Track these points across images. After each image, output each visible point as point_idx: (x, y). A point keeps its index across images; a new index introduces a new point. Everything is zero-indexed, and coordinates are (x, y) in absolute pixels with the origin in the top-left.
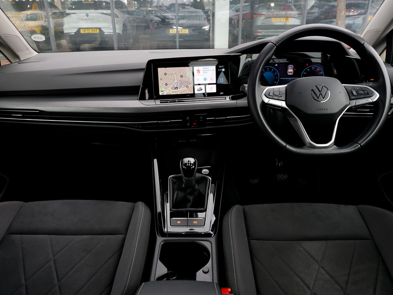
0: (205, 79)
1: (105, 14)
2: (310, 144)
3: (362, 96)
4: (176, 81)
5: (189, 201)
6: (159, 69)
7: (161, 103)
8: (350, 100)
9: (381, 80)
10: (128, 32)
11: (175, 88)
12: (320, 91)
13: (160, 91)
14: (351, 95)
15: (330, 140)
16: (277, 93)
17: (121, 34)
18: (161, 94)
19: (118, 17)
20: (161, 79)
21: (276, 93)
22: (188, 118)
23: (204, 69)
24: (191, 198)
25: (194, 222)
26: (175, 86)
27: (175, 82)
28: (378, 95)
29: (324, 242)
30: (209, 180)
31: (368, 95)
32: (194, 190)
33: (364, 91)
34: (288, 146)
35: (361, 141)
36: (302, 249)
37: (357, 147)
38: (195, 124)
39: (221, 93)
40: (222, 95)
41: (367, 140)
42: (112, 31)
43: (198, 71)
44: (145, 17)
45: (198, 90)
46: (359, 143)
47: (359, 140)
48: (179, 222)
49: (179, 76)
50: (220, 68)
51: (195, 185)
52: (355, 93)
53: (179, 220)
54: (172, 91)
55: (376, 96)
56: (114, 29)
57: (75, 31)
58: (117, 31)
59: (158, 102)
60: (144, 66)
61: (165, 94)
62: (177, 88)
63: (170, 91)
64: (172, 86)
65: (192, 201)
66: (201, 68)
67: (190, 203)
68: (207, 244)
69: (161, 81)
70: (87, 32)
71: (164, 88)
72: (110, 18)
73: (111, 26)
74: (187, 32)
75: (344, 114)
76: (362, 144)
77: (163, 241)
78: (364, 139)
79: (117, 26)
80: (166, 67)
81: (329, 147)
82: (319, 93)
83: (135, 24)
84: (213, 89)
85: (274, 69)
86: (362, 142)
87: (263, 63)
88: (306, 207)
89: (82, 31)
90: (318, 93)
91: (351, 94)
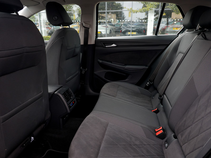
1: (104, 26)
19: (108, 27)
44: (120, 27)
73: (105, 31)
74: (135, 34)
83: (115, 30)
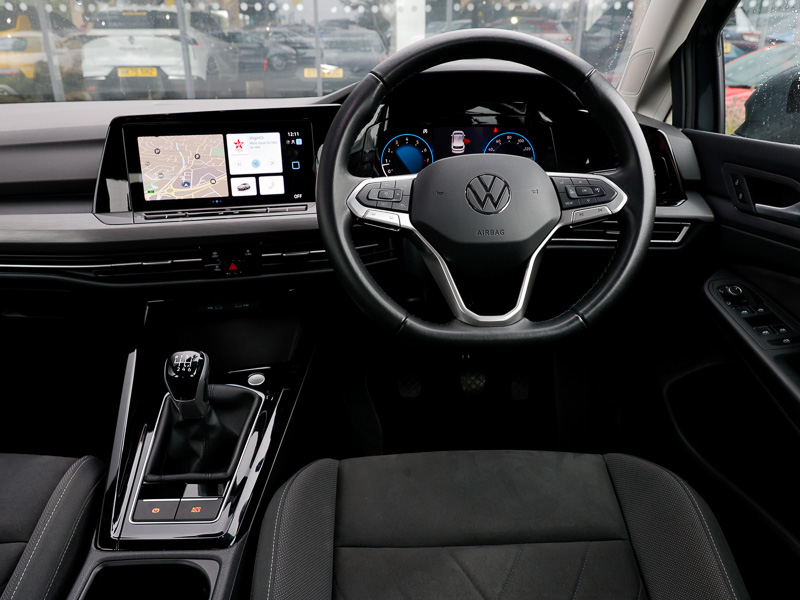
0: (256, 164)
2: (466, 316)
3: (588, 200)
4: (184, 167)
5: (195, 454)
6: (141, 140)
7: (146, 218)
8: (563, 208)
9: (632, 162)
10: (220, 76)
11: (183, 185)
12: (488, 190)
13: (145, 192)
14: (564, 199)
15: (513, 305)
16: (388, 194)
17: (204, 77)
18: (148, 197)
20: (148, 164)
21: (386, 194)
22: (215, 254)
23: (253, 141)
24: (200, 448)
25: (194, 510)
26: (184, 180)
27: (181, 171)
28: (625, 198)
29: (512, 549)
30: (256, 401)
31: (604, 196)
32: (207, 428)
33: (593, 188)
34: (410, 322)
35: (585, 308)
36: (458, 568)
37: (576, 322)
38: (233, 267)
39: (297, 196)
40: (299, 200)
41: (599, 305)
42: (182, 72)
43: (239, 144)
45: (240, 190)
46: (581, 312)
47: (581, 305)
48: (156, 510)
49: (192, 156)
50: (291, 138)
51: (210, 415)
52: (572, 193)
53: (156, 505)
54: (175, 190)
55: (621, 200)
56: (188, 67)
57: (107, 72)
58: (195, 73)
59: (140, 217)
60: (104, 134)
61: (159, 198)
62: (189, 184)
63: (171, 190)
64: (174, 179)
65: (201, 455)
66: (244, 137)
67: (198, 460)
68: (209, 568)
69: (147, 168)
70: (131, 74)
71: (157, 184)
72: (178, 45)
75: (549, 242)
76: (586, 316)
77: (102, 562)
78: (592, 302)
79: (194, 63)
80: (157, 135)
81: (512, 323)
82: (486, 193)
84: (275, 186)
85: (420, 141)
86: (587, 312)
87: (355, 116)
88: (485, 461)
89: (121, 74)
90: (482, 194)
91: (563, 196)
